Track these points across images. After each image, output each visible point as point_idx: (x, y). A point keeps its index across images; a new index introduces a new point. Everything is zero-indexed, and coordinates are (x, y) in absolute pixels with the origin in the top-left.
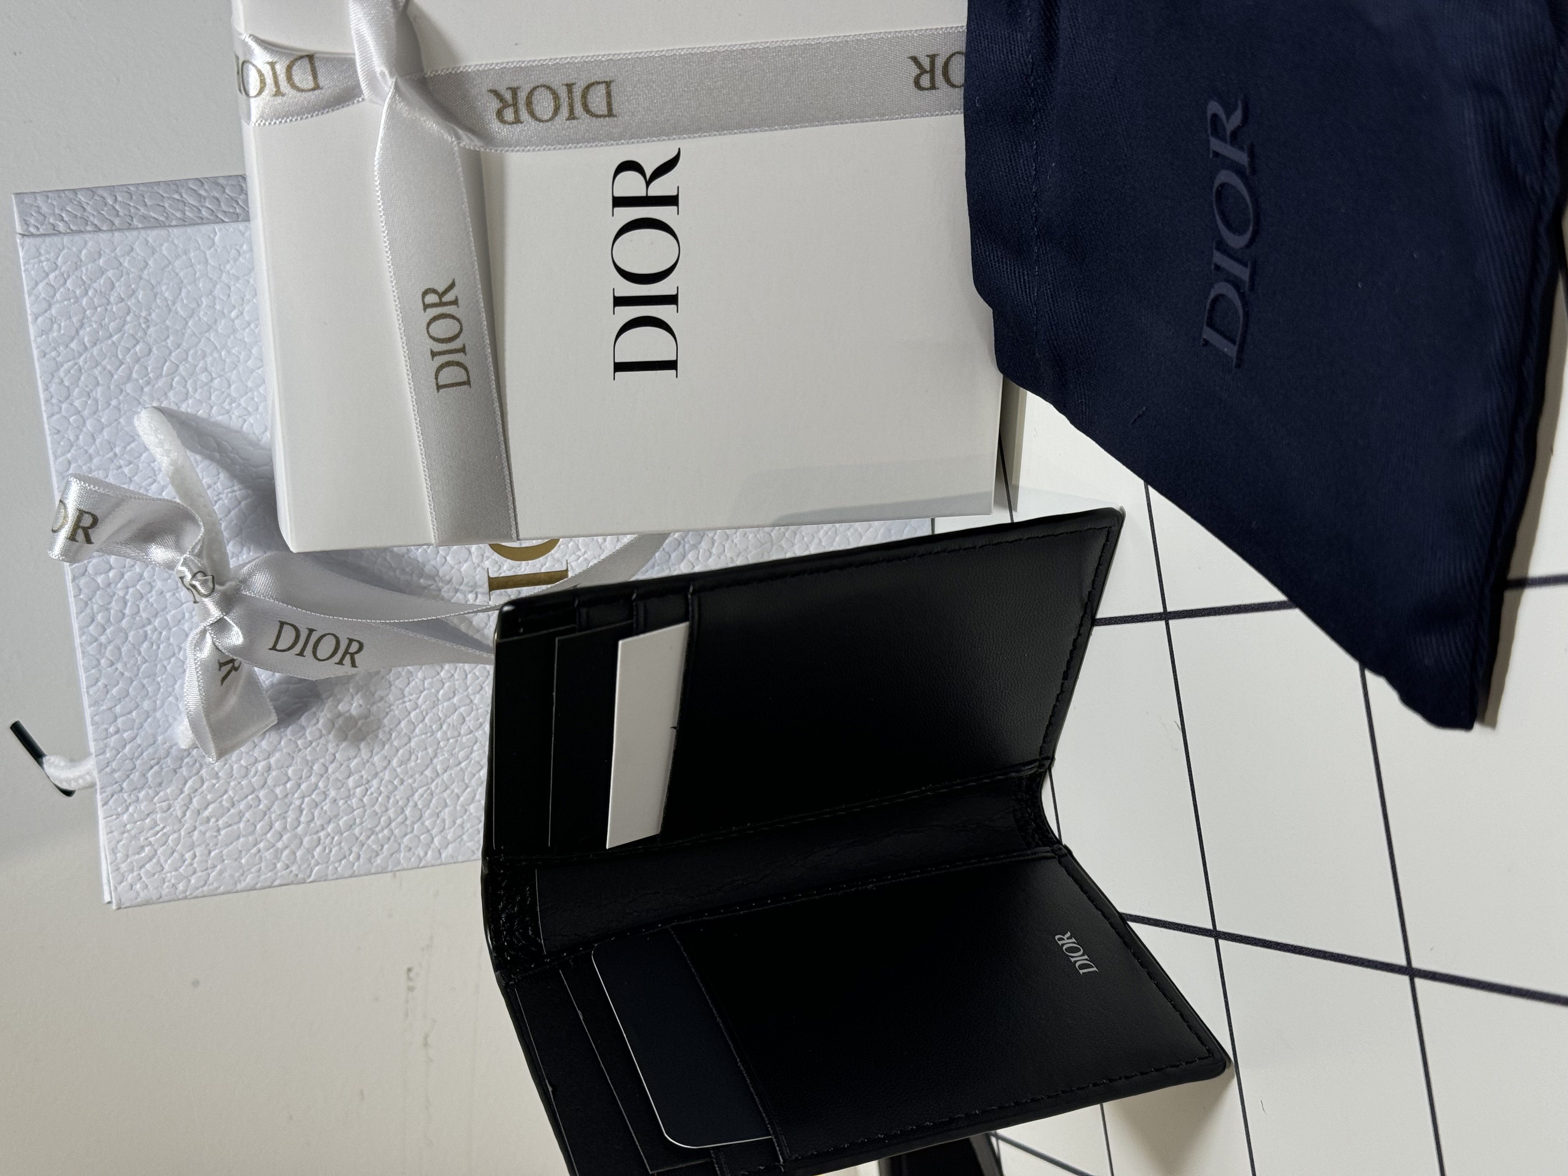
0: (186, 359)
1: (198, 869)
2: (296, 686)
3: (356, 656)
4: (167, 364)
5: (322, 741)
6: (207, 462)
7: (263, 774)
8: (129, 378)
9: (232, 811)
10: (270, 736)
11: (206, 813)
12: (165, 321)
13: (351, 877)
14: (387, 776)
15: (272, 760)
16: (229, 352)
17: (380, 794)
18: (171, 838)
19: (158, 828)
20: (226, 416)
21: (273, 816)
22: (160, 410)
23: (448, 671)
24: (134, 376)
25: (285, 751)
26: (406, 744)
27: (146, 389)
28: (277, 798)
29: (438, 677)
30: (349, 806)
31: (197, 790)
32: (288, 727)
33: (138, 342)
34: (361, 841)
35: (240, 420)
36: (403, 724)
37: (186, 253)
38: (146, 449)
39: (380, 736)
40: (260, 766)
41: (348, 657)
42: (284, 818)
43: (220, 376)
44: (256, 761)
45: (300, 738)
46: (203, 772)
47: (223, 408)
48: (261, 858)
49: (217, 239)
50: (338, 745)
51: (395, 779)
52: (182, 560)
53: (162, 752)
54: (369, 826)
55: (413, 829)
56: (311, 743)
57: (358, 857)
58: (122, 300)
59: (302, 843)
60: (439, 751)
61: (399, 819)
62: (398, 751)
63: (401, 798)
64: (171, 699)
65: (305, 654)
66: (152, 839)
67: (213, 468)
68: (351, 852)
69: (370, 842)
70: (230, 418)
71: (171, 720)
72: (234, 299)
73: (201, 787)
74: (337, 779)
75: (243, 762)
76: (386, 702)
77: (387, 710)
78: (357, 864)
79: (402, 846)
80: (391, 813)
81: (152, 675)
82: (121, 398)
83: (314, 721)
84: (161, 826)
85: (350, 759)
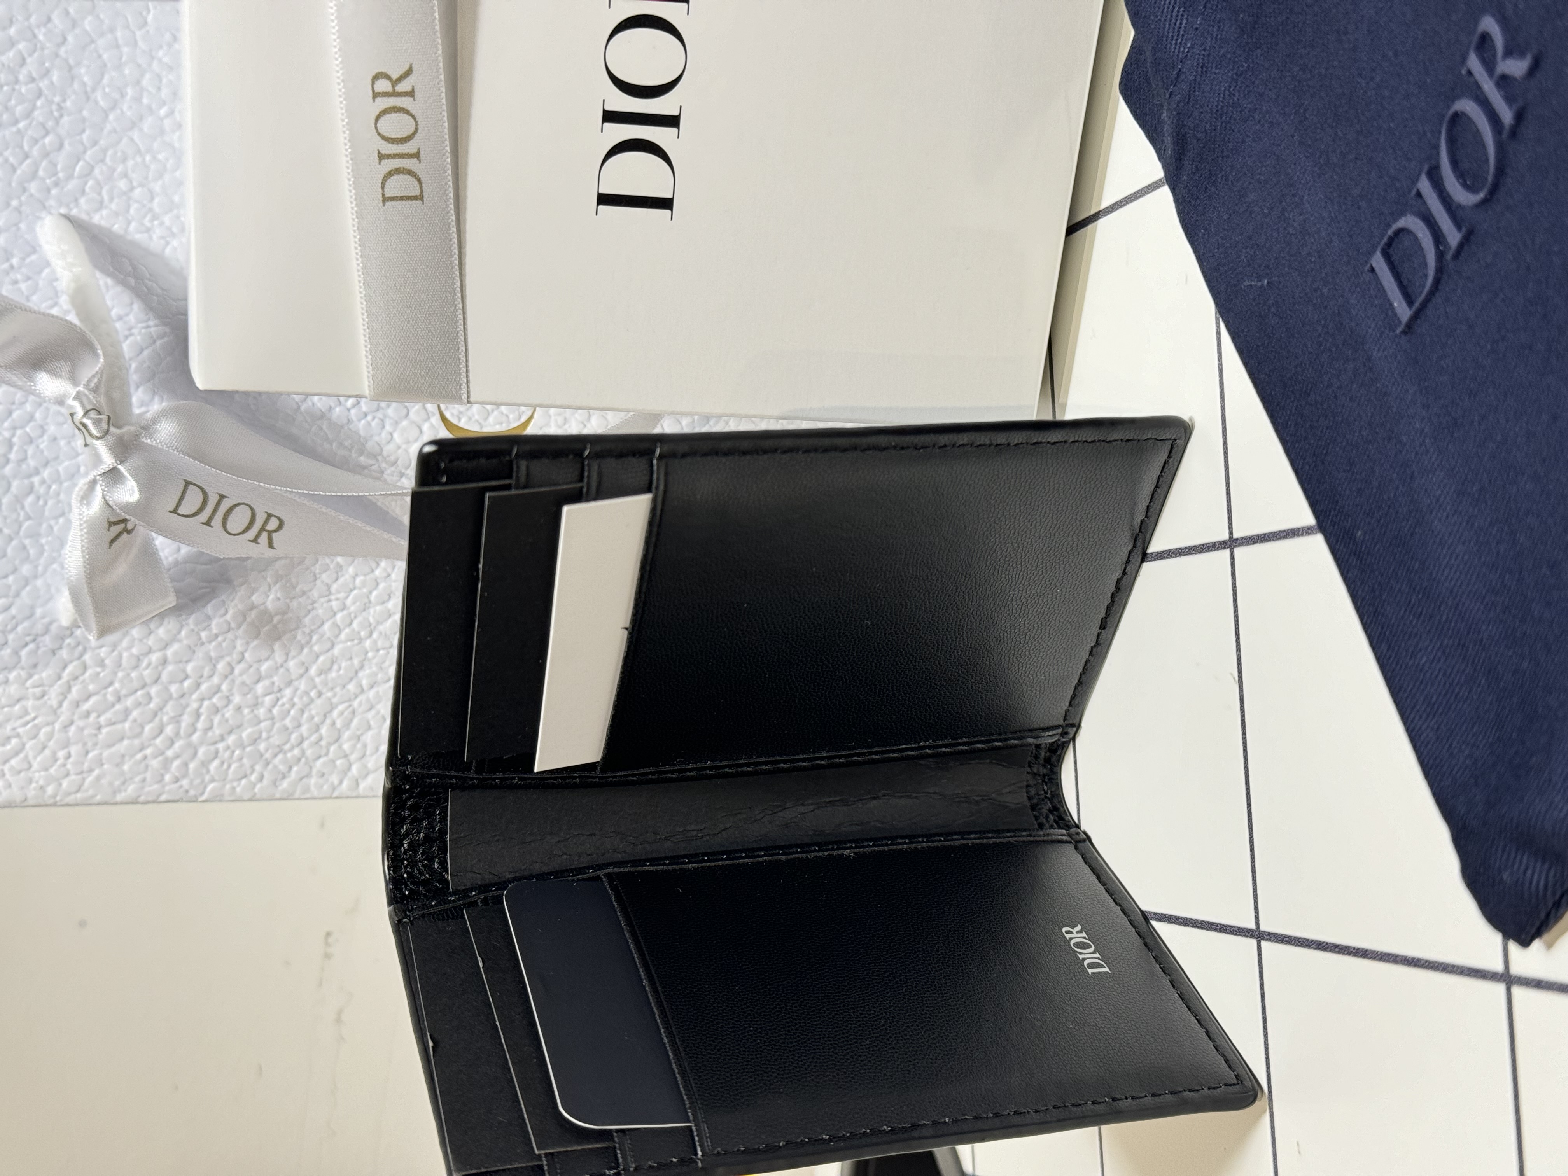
0: (103, 161)
1: (72, 772)
2: (204, 567)
3: (274, 535)
4: (81, 163)
5: (230, 636)
6: (119, 289)
7: (157, 667)
8: (34, 175)
9: (118, 707)
10: (169, 623)
11: (86, 706)
12: (80, 111)
13: (250, 800)
14: (303, 685)
15: (170, 652)
16: (154, 158)
17: (294, 705)
18: (43, 730)
19: (28, 718)
20: (146, 235)
21: (165, 719)
22: (67, 217)
23: (385, 570)
24: (41, 173)
25: (185, 642)
26: (328, 651)
27: (54, 192)
28: (171, 697)
29: (371, 576)
30: (256, 716)
31: (76, 678)
32: (191, 614)
33: (47, 133)
34: (266, 759)
35: (162, 242)
36: (326, 626)
37: (112, 30)
38: (48, 264)
39: (299, 637)
40: (155, 657)
41: (265, 535)
42: (178, 722)
43: (141, 185)
44: (150, 651)
45: (204, 629)
46: (87, 657)
47: (142, 224)
48: (147, 767)
49: (150, 18)
50: (248, 643)
51: (311, 690)
52: (74, 393)
53: (39, 628)
54: (277, 743)
55: (328, 750)
56: (217, 636)
57: (261, 778)
58: (33, 80)
59: (195, 754)
60: (366, 663)
61: (314, 738)
62: (318, 657)
63: (318, 714)
64: (55, 566)
65: (212, 524)
66: (20, 730)
67: (127, 297)
68: (253, 771)
69: (277, 761)
70: (151, 238)
71: (53, 590)
72: (165, 93)
73: (83, 673)
74: (243, 683)
75: (135, 651)
76: (308, 598)
77: (310, 607)
78: (259, 786)
79: (314, 771)
80: (304, 729)
81: (35, 535)
82: (23, 198)
83: (222, 611)
84: (33, 715)
85: (260, 661)
